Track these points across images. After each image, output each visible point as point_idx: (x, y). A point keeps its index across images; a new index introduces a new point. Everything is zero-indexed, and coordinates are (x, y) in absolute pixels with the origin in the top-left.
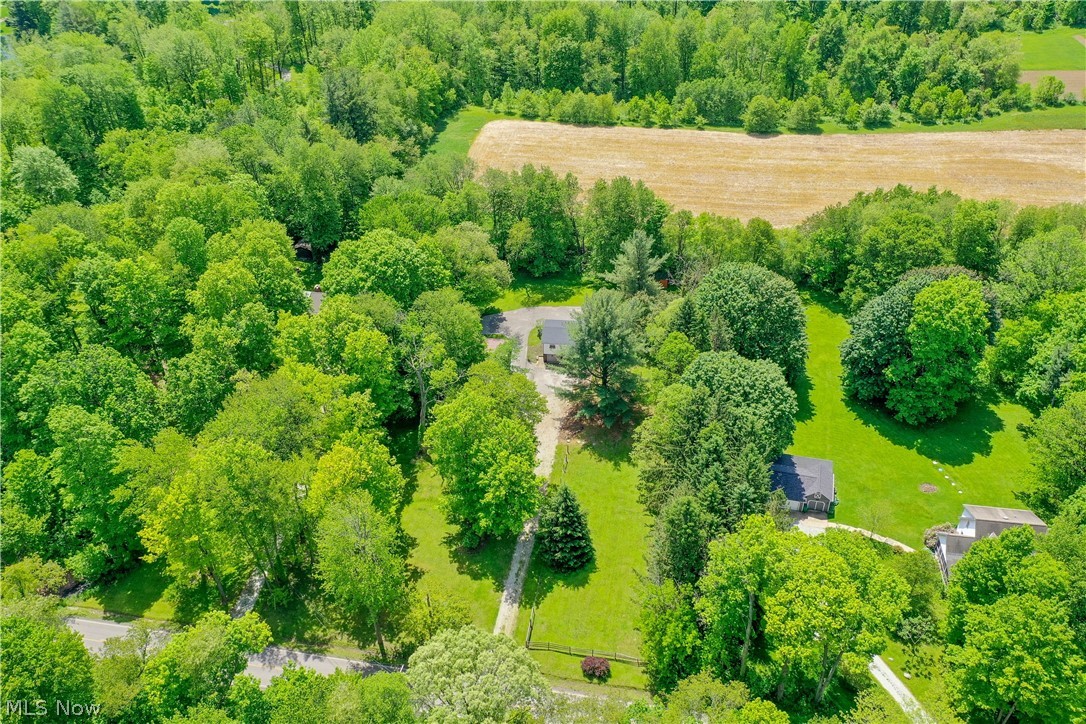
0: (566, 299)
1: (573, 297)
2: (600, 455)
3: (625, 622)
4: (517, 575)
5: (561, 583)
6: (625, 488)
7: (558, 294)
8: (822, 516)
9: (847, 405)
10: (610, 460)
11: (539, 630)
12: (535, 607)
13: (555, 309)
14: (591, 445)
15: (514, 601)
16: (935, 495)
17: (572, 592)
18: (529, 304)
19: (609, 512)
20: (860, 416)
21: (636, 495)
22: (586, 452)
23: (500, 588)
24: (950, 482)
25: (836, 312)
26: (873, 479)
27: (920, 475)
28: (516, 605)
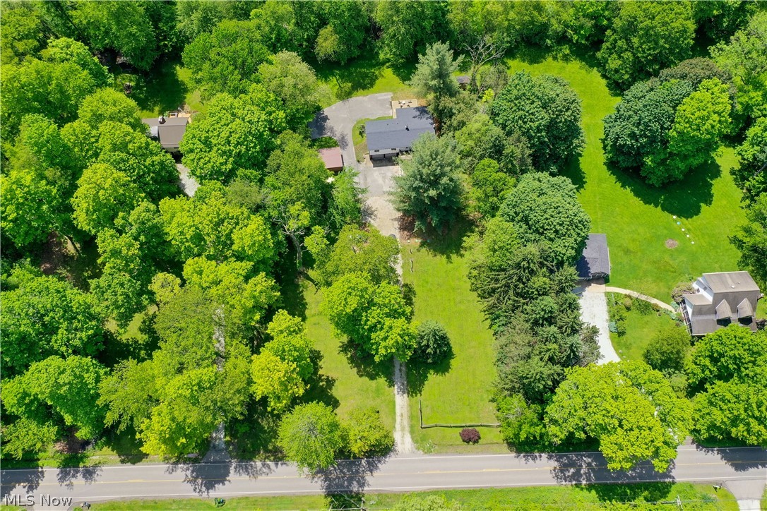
0: (372, 85)
1: (377, 82)
2: (435, 250)
3: (482, 396)
4: (400, 370)
5: (432, 372)
6: (459, 279)
7: (364, 80)
8: (601, 281)
9: (609, 169)
10: (443, 254)
11: (426, 412)
12: (419, 395)
13: (366, 99)
14: (426, 242)
15: (404, 393)
16: (677, 250)
17: (441, 378)
18: (344, 96)
19: (452, 303)
20: (619, 179)
21: (468, 285)
22: (424, 250)
23: (391, 384)
24: (686, 234)
25: (591, 66)
26: (633, 241)
27: (665, 232)
28: (406, 395)
